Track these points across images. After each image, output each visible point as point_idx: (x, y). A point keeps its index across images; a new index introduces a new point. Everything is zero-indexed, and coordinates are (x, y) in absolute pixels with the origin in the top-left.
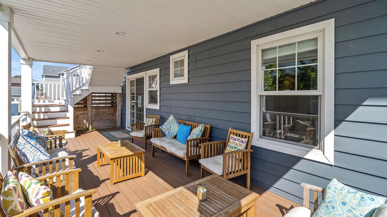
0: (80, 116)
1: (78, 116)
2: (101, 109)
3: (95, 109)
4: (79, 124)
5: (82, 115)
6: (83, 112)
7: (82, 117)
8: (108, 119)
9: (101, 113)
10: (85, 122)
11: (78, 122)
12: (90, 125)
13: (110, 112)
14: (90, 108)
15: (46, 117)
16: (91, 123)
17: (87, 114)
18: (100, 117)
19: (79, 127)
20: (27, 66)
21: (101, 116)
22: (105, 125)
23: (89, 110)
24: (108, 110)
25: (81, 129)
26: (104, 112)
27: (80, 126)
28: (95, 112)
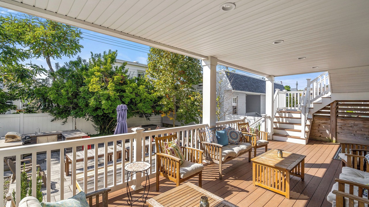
0: (322, 124)
1: (320, 125)
2: (350, 121)
3: (342, 120)
4: (321, 133)
5: (324, 124)
6: (326, 121)
7: (325, 127)
8: (362, 135)
9: (350, 125)
10: (328, 132)
11: (320, 131)
12: (333, 136)
13: (366, 126)
14: (333, 118)
15: (288, 122)
16: (334, 135)
17: (330, 124)
18: (348, 129)
19: (320, 136)
20: (269, 81)
21: (351, 128)
22: (357, 141)
23: (332, 120)
24: (361, 123)
25: (323, 139)
26: (355, 125)
27: (322, 136)
28: (341, 123)
